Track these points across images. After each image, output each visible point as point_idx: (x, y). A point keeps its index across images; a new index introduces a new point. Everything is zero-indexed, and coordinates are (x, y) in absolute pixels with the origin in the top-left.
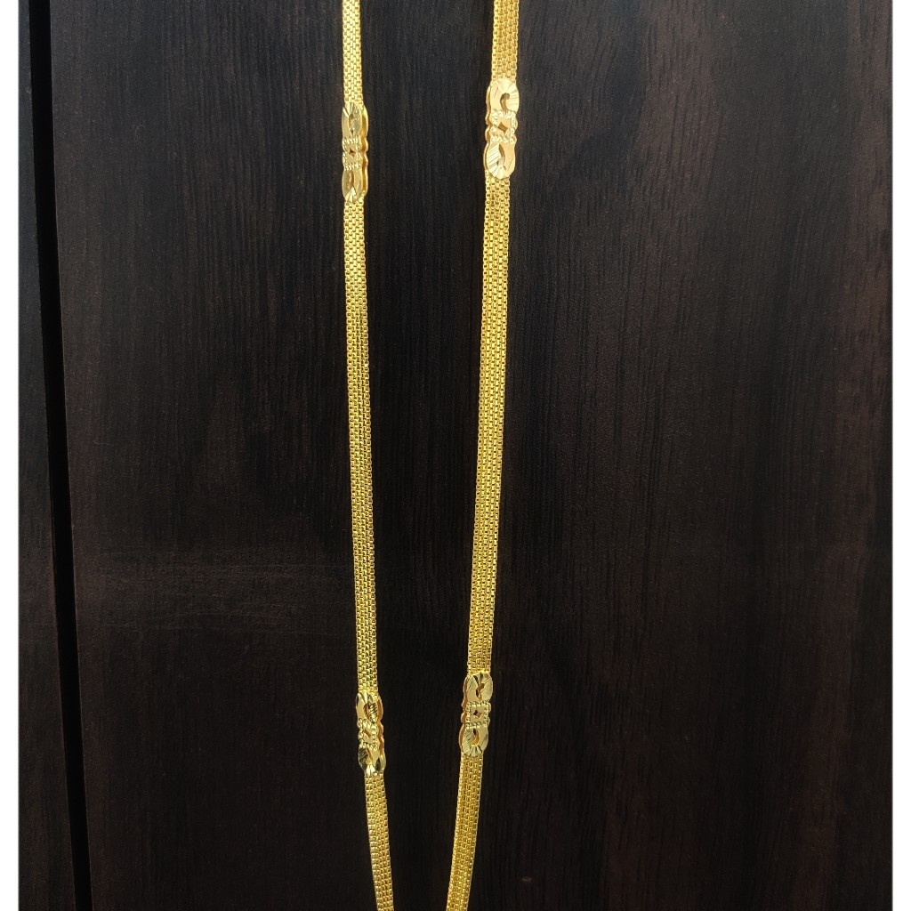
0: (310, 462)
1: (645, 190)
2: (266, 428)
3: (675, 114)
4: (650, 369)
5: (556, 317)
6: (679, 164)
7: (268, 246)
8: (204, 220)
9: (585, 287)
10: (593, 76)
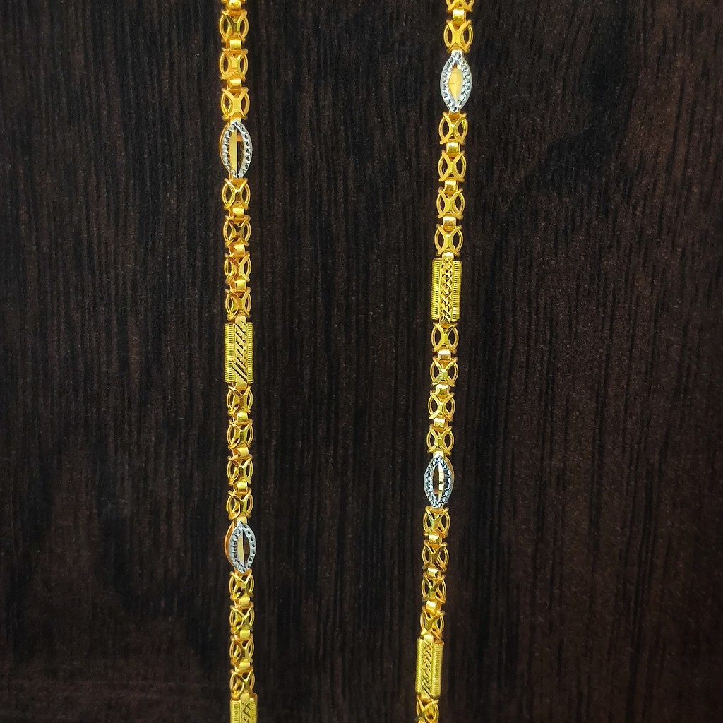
0: (183, 555)
1: (635, 209)
2: (126, 511)
3: (679, 107)
4: (639, 443)
5: (510, 373)
6: (683, 175)
7: (129, 283)
8: (45, 250)
9: (551, 334)
10: (564, 59)
